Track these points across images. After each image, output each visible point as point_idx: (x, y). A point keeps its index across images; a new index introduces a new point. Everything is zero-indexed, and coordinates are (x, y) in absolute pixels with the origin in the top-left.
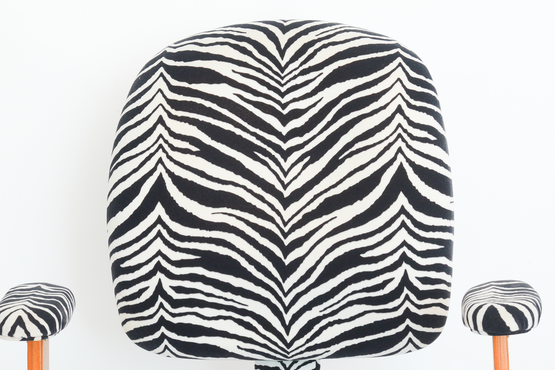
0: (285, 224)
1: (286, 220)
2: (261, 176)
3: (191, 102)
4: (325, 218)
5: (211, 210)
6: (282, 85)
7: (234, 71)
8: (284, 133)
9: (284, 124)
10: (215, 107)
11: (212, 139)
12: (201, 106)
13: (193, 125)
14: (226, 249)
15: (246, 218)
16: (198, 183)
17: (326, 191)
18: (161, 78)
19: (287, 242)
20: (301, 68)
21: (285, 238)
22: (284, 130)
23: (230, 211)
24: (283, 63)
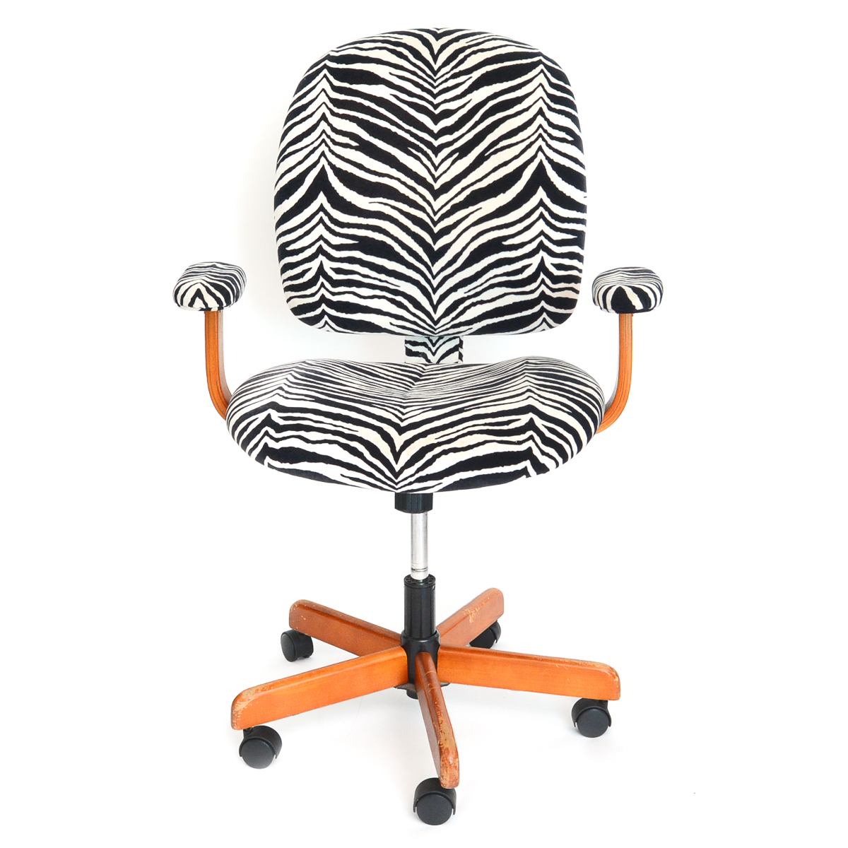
0: (435, 213)
1: (436, 210)
2: (414, 170)
3: (352, 101)
4: (471, 209)
5: (368, 199)
6: (435, 88)
7: (391, 74)
8: (436, 132)
9: (436, 123)
10: (373, 106)
11: (370, 135)
12: (361, 104)
13: (354, 122)
14: (382, 235)
15: (400, 208)
16: (357, 175)
17: (472, 184)
18: (325, 79)
19: (436, 230)
20: (452, 72)
21: (435, 226)
22: (436, 129)
23: (385, 201)
24: (436, 67)
